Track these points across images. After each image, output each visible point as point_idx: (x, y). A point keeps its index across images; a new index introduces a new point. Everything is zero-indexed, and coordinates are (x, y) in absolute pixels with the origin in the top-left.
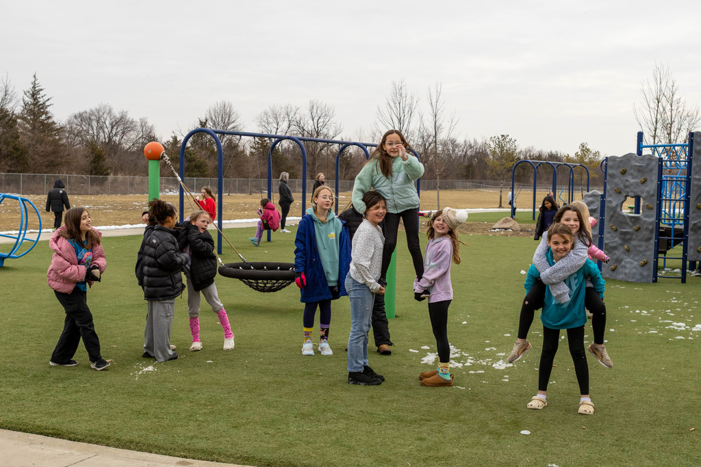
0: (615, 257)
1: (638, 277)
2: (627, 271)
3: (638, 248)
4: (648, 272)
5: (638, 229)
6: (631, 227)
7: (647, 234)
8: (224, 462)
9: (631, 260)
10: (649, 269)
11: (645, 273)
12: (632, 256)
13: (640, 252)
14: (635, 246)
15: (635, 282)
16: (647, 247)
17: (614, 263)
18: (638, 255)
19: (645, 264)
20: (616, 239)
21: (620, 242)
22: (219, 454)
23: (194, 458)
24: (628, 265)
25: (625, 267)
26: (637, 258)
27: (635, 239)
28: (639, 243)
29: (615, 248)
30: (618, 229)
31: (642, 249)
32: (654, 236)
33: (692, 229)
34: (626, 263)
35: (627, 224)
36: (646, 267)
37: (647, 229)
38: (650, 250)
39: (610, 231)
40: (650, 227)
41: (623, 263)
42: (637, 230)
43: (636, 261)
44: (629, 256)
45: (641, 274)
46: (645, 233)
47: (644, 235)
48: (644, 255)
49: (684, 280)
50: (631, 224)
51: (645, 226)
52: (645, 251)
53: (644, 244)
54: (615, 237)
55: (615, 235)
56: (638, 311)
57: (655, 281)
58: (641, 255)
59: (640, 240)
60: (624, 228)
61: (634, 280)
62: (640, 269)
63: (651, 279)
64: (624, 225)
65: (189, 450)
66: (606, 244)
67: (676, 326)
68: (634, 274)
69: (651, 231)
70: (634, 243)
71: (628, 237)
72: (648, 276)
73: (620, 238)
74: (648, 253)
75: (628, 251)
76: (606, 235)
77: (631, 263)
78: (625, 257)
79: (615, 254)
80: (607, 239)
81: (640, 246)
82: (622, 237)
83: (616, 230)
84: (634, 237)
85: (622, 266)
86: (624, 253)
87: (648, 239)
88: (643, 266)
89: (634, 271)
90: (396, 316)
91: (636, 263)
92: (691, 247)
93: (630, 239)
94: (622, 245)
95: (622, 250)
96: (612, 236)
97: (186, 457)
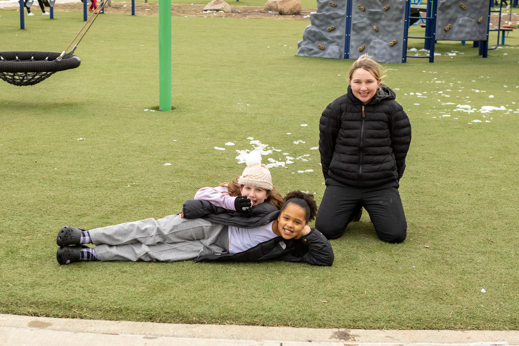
0: (363, 37)
1: (388, 57)
2: (376, 52)
3: (387, 28)
4: (397, 52)
5: (388, 9)
6: (380, 7)
7: (396, 13)
8: (91, 319)
9: (381, 41)
10: (398, 50)
11: (395, 54)
12: (381, 36)
13: (390, 32)
14: (384, 26)
15: (385, 63)
16: (396, 27)
17: (362, 44)
18: (387, 35)
19: (395, 44)
20: (365, 19)
21: (368, 22)
22: (80, 308)
23: (47, 316)
24: (377, 46)
25: (374, 48)
26: (386, 38)
27: (384, 19)
28: (389, 23)
29: (363, 28)
30: (367, 9)
31: (391, 29)
32: (404, 16)
33: (440, 9)
34: (375, 43)
35: (376, 4)
36: (396, 47)
37: (397, 9)
38: (399, 30)
39: (358, 11)
40: (401, 7)
41: (372, 44)
42: (386, 11)
43: (385, 41)
44: (378, 36)
45: (391, 55)
46: (395, 12)
47: (394, 15)
48: (393, 35)
49: (431, 59)
50: (380, 3)
51: (395, 6)
52: (395, 31)
53: (393, 24)
54: (364, 17)
55: (362, 15)
56: (412, 94)
57: (404, 61)
58: (390, 35)
59: (390, 20)
60: (373, 8)
61: (383, 61)
62: (389, 50)
63: (400, 59)
64: (373, 5)
65: (37, 304)
66: (354, 25)
67: (462, 108)
68: (384, 55)
69: (401, 11)
70: (383, 23)
71: (377, 17)
72: (398, 56)
73: (369, 18)
74: (398, 33)
75: (377, 31)
76: (354, 15)
77: (381, 43)
78: (373, 37)
79: (363, 35)
80: (355, 19)
81: (390, 26)
82: (371, 17)
83: (364, 11)
84: (383, 17)
85: (371, 47)
86: (373, 34)
87: (398, 19)
88: (392, 46)
89: (384, 51)
90: (173, 108)
91: (385, 43)
92: (439, 27)
93: (380, 19)
94: (370, 25)
95: (370, 30)
96: (360, 16)
97: (36, 315)
